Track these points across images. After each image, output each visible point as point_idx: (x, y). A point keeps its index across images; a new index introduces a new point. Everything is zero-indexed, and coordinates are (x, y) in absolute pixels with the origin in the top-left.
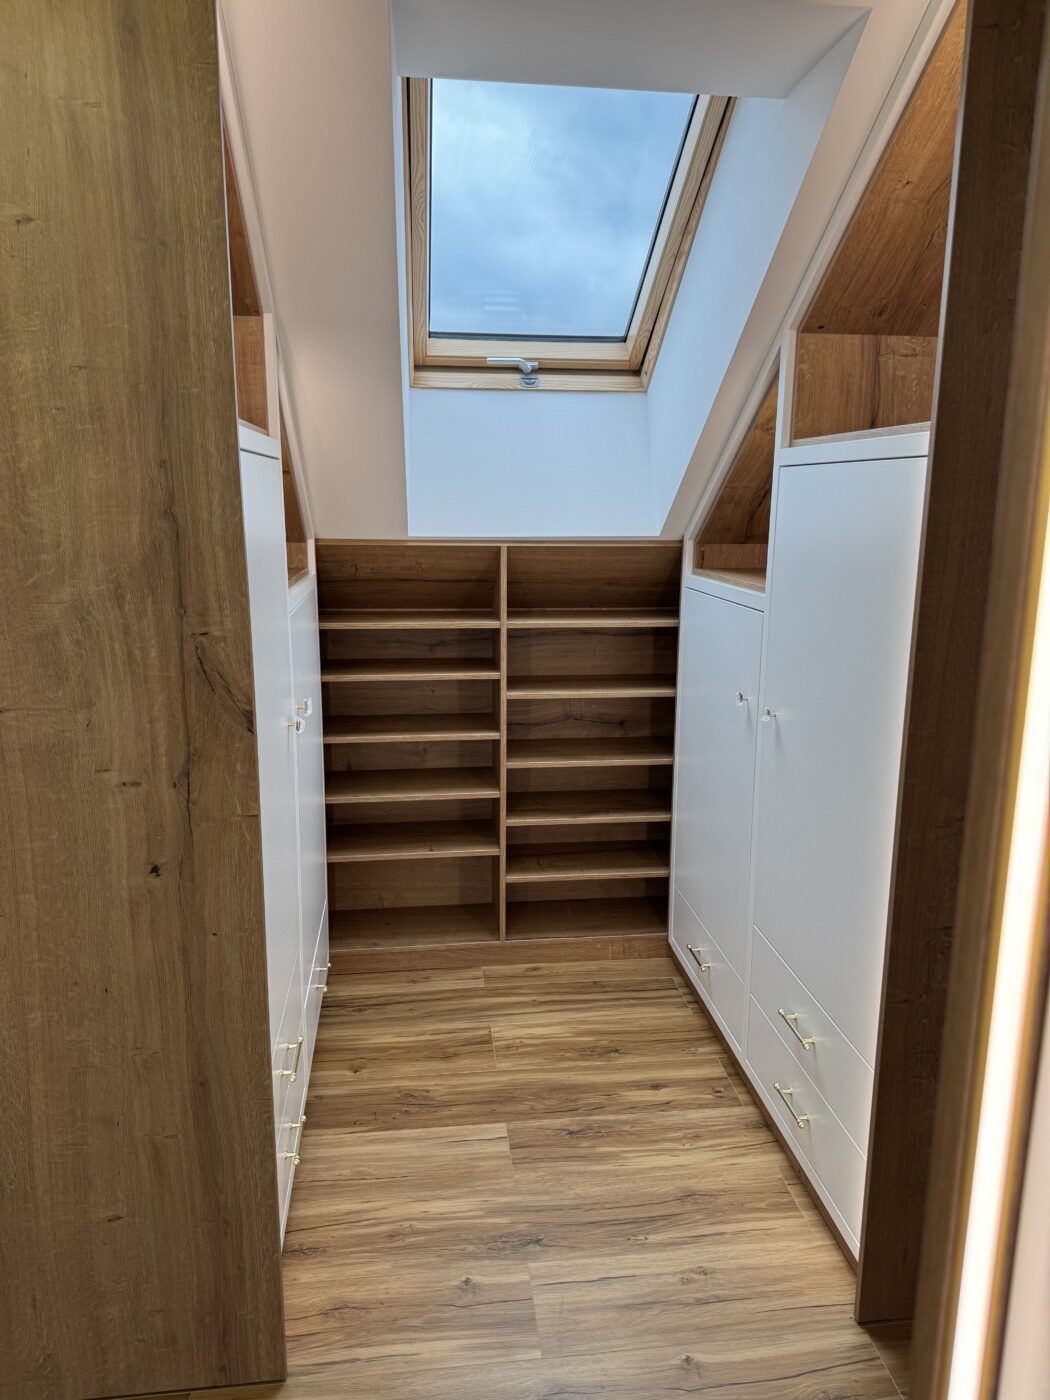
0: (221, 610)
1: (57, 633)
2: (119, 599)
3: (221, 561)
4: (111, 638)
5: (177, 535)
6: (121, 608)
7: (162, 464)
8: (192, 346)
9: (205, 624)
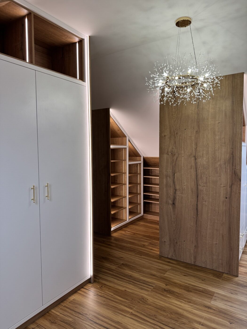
0: (238, 166)
1: (217, 168)
2: (225, 164)
3: (238, 160)
4: (224, 169)
5: (233, 157)
6: (225, 165)
7: (232, 148)
8: (237, 135)
9: (236, 167)
